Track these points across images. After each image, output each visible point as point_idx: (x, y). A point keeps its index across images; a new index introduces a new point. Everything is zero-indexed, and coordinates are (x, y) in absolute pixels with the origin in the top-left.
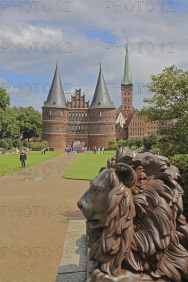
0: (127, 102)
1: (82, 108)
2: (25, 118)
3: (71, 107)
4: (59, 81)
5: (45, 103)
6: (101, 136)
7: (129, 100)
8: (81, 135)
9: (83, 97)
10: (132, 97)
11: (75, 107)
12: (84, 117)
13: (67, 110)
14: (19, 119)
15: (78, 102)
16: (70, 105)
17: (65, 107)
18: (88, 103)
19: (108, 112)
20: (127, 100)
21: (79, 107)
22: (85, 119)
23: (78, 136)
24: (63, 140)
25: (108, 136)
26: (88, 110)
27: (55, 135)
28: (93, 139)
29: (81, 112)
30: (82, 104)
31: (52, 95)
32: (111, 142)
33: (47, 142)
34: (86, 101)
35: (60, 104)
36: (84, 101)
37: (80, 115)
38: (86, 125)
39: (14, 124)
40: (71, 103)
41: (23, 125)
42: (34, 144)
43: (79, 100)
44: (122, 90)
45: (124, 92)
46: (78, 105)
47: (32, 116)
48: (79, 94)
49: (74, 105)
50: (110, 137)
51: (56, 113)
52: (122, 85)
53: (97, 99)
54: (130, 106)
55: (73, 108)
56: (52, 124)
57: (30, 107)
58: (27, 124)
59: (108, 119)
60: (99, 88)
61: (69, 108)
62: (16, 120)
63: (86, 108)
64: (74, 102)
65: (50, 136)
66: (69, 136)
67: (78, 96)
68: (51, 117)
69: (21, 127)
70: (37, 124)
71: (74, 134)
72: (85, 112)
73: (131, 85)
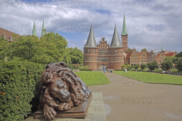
0: (125, 44)
1: (105, 48)
2: (74, 54)
3: (99, 47)
4: (92, 33)
5: (85, 45)
6: (116, 63)
7: (126, 44)
8: (105, 62)
9: (106, 42)
10: (127, 42)
11: (101, 47)
12: (107, 52)
13: (97, 49)
14: (71, 54)
15: (103, 44)
16: (99, 46)
17: (96, 47)
18: (108, 45)
19: (120, 49)
20: (125, 43)
21: (104, 47)
22: (107, 54)
23: (103, 63)
24: (95, 65)
25: (120, 63)
26: (109, 49)
27: (91, 62)
28: (112, 65)
29: (105, 50)
30: (105, 46)
31: (89, 41)
32: (123, 66)
33: (88, 66)
34: (107, 44)
35: (93, 45)
36: (106, 44)
37: (104, 52)
38: (107, 57)
39: (68, 57)
40: (99, 45)
41: (73, 57)
42: (80, 67)
43: (104, 43)
44: (122, 38)
45: (123, 39)
46: (103, 46)
47: (77, 52)
48: (104, 40)
49: (101, 46)
50: (121, 64)
51: (92, 50)
52: (122, 35)
53: (114, 43)
54: (127, 47)
55: (101, 48)
56: (89, 56)
57: (76, 48)
58: (75, 56)
59: (120, 53)
60: (114, 37)
61: (98, 48)
62: (69, 54)
63: (108, 48)
64: (101, 45)
65: (88, 63)
66: (98, 63)
67: (103, 41)
68: (89, 52)
69: (72, 58)
70: (80, 56)
71: (101, 62)
72: (107, 50)
73: (127, 35)
